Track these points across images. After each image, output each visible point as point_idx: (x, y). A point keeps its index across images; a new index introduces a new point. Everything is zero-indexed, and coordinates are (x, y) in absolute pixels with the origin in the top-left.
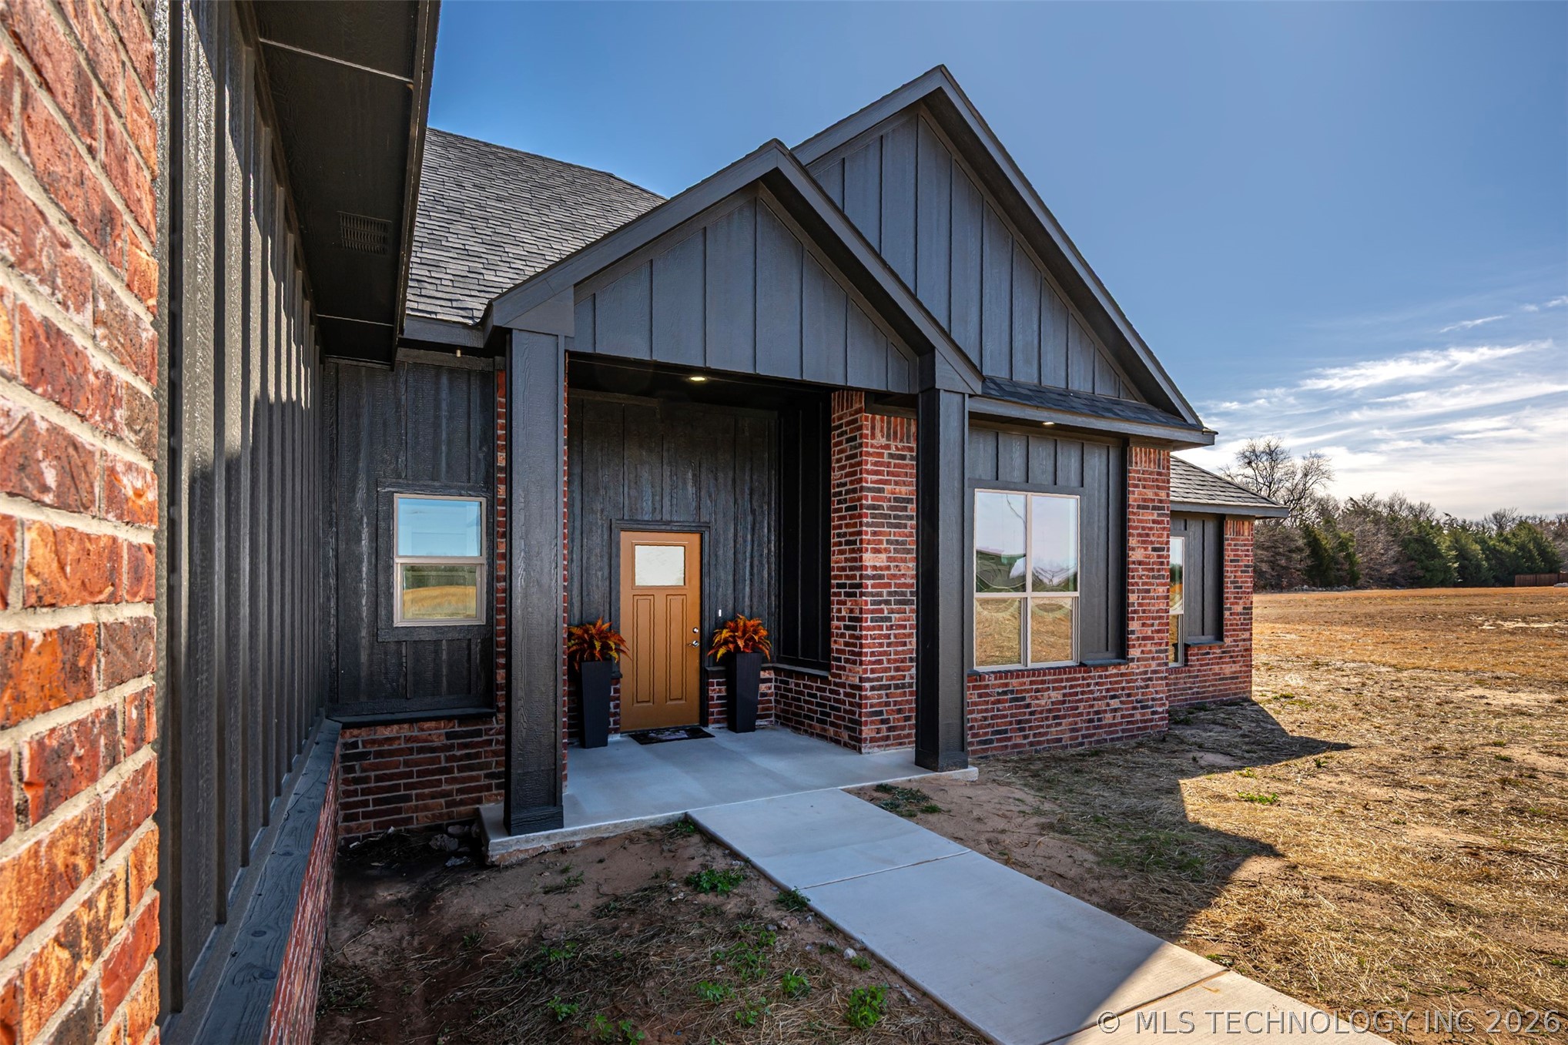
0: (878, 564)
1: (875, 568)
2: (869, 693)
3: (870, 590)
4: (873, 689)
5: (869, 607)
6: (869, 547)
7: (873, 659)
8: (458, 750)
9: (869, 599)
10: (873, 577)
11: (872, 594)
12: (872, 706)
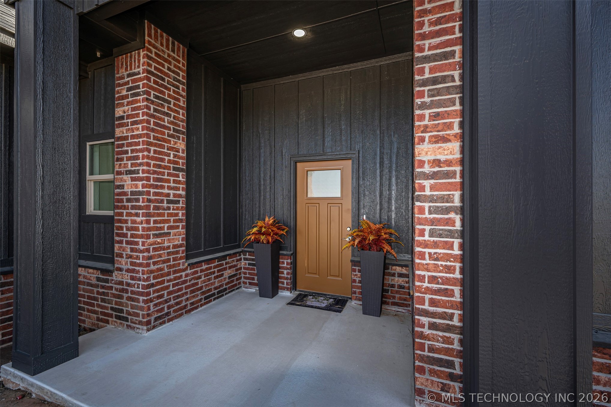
0: (442, 158)
1: (437, 163)
2: (427, 331)
3: (428, 192)
4: (433, 326)
5: (427, 215)
6: (427, 135)
7: (435, 286)
8: (101, 289)
9: (427, 205)
10: (434, 176)
11: (431, 199)
12: (431, 349)
